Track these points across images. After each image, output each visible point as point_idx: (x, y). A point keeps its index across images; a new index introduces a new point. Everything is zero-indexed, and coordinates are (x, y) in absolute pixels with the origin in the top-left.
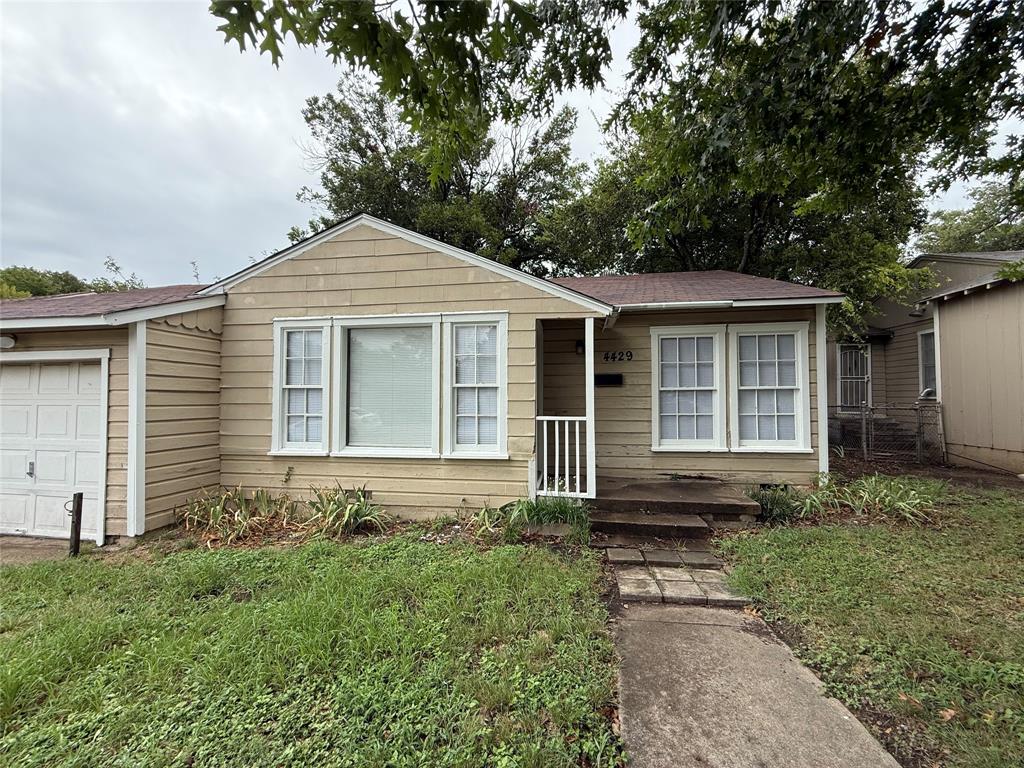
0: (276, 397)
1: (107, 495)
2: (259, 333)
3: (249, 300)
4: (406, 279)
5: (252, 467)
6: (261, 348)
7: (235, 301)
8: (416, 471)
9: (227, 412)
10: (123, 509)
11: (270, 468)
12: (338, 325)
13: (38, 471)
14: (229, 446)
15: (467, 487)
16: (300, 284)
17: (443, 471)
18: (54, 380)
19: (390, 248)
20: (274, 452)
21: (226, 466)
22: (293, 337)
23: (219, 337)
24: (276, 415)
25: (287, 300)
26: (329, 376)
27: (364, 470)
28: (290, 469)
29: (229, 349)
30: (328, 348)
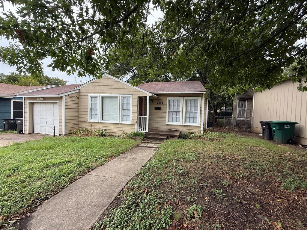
0: (89, 110)
1: (59, 127)
2: (86, 97)
3: (84, 91)
4: (113, 87)
5: (85, 124)
6: (86, 100)
7: (81, 91)
8: (115, 126)
9: (80, 113)
10: (62, 130)
11: (88, 124)
12: (100, 96)
13: (47, 123)
14: (80, 120)
15: (124, 129)
16: (93, 88)
17: (120, 126)
18: (49, 106)
19: (110, 80)
20: (89, 121)
21: (80, 123)
22: (92, 98)
23: (78, 98)
24: (89, 114)
25: (91, 91)
26: (99, 106)
27: (105, 125)
28: (92, 124)
29: (80, 100)
30: (99, 101)
